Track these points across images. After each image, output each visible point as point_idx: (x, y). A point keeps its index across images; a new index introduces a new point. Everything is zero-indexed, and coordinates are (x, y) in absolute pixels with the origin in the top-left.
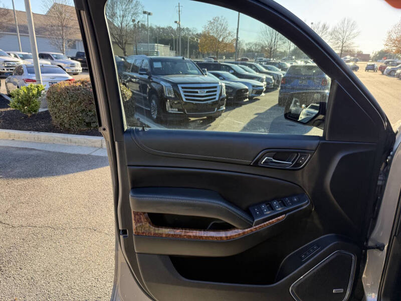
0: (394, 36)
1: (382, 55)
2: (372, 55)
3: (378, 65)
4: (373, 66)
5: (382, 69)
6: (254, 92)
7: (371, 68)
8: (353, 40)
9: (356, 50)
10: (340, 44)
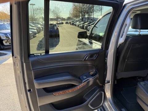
0: (71, 12)
1: (69, 18)
2: (66, 19)
3: (69, 22)
4: (67, 22)
5: (70, 23)
6: (34, 34)
7: (67, 23)
8: (60, 14)
9: (61, 17)
10: (56, 15)
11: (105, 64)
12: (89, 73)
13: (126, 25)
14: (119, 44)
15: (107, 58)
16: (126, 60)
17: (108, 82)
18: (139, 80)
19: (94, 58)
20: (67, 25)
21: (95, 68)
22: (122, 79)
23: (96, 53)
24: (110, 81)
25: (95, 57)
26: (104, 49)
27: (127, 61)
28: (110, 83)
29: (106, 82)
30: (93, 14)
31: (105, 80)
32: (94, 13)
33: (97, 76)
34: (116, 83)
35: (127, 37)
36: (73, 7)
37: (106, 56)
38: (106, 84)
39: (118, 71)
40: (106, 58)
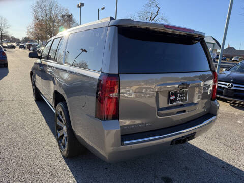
1: (26, 40)
2: (21, 39)
4: (23, 46)
5: (29, 48)
9: (10, 35)
20: (23, 50)
36: (33, 22)
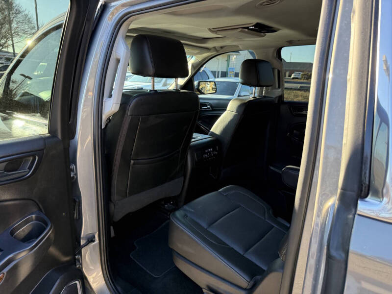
11: (72, 184)
12: (12, 233)
13: (118, 61)
14: (104, 117)
15: (75, 163)
16: (132, 162)
17: (91, 240)
18: (166, 206)
19: (26, 171)
21: (35, 209)
22: (128, 217)
23: (32, 154)
24: (94, 237)
25: (30, 168)
26: (60, 136)
27: (134, 164)
28: (97, 241)
29: (83, 242)
30: (10, 42)
31: (78, 238)
32: (15, 39)
33: (49, 233)
34: (113, 234)
35: (126, 98)
37: (68, 157)
38: (83, 250)
39: (115, 197)
40: (72, 167)
